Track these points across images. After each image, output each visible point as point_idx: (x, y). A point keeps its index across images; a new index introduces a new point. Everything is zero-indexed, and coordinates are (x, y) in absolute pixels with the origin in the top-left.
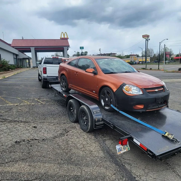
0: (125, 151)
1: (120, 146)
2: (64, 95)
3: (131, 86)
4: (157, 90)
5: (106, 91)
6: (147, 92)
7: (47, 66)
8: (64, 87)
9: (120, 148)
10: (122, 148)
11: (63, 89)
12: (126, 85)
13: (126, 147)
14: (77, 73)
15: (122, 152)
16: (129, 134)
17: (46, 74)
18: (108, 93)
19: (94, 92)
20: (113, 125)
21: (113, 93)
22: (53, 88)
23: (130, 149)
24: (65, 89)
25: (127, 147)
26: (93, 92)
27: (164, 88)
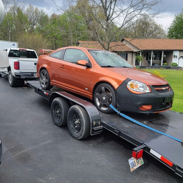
0: (139, 165)
1: (133, 159)
2: (45, 93)
3: (137, 82)
4: (164, 89)
5: (103, 88)
6: (156, 90)
7: (20, 60)
8: (44, 84)
9: (133, 162)
10: (136, 161)
11: (43, 86)
12: (132, 81)
13: (139, 161)
14: (63, 66)
15: (135, 168)
16: (143, 144)
17: (19, 69)
18: (106, 90)
19: (86, 89)
20: (118, 130)
21: (113, 91)
22: (29, 84)
23: (143, 163)
24: (45, 86)
25: (141, 160)
26: (84, 89)
27: (169, 87)
